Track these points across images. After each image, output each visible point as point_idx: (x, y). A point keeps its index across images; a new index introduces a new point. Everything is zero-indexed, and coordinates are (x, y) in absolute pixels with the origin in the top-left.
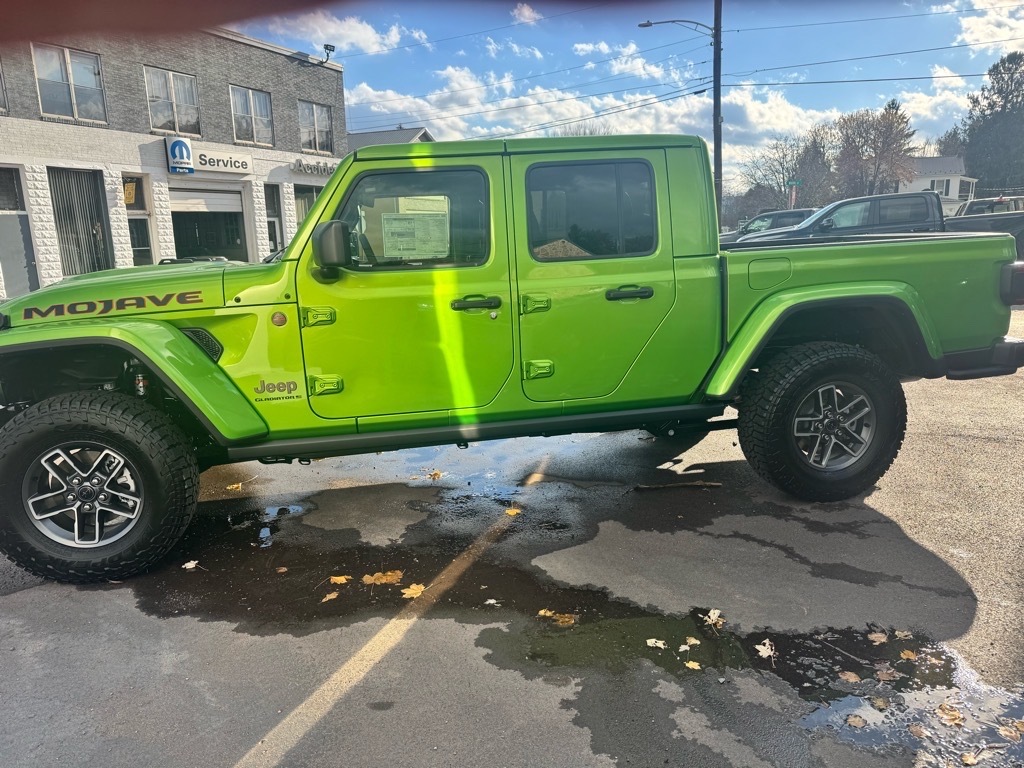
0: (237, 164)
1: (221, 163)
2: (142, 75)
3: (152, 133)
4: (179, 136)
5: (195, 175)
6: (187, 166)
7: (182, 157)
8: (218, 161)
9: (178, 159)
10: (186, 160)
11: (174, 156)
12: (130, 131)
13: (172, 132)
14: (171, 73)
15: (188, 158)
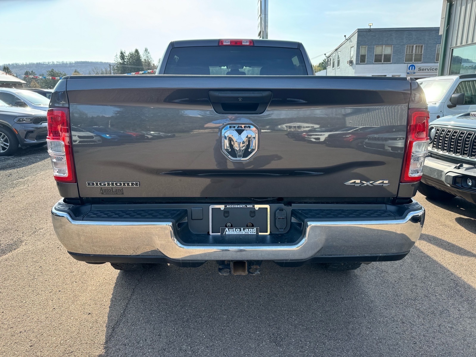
0: (433, 69)
1: (427, 70)
2: (405, 48)
3: (405, 63)
4: (413, 63)
5: (416, 74)
6: (413, 72)
7: (412, 69)
8: (426, 69)
9: (411, 70)
10: (413, 70)
11: (409, 69)
12: (397, 64)
13: (412, 62)
14: (415, 45)
15: (414, 69)
